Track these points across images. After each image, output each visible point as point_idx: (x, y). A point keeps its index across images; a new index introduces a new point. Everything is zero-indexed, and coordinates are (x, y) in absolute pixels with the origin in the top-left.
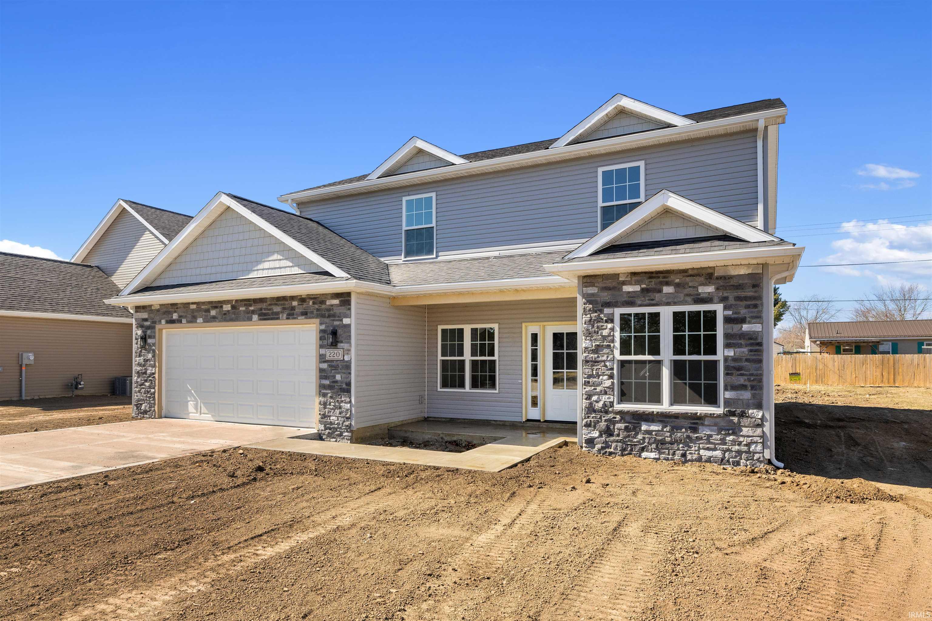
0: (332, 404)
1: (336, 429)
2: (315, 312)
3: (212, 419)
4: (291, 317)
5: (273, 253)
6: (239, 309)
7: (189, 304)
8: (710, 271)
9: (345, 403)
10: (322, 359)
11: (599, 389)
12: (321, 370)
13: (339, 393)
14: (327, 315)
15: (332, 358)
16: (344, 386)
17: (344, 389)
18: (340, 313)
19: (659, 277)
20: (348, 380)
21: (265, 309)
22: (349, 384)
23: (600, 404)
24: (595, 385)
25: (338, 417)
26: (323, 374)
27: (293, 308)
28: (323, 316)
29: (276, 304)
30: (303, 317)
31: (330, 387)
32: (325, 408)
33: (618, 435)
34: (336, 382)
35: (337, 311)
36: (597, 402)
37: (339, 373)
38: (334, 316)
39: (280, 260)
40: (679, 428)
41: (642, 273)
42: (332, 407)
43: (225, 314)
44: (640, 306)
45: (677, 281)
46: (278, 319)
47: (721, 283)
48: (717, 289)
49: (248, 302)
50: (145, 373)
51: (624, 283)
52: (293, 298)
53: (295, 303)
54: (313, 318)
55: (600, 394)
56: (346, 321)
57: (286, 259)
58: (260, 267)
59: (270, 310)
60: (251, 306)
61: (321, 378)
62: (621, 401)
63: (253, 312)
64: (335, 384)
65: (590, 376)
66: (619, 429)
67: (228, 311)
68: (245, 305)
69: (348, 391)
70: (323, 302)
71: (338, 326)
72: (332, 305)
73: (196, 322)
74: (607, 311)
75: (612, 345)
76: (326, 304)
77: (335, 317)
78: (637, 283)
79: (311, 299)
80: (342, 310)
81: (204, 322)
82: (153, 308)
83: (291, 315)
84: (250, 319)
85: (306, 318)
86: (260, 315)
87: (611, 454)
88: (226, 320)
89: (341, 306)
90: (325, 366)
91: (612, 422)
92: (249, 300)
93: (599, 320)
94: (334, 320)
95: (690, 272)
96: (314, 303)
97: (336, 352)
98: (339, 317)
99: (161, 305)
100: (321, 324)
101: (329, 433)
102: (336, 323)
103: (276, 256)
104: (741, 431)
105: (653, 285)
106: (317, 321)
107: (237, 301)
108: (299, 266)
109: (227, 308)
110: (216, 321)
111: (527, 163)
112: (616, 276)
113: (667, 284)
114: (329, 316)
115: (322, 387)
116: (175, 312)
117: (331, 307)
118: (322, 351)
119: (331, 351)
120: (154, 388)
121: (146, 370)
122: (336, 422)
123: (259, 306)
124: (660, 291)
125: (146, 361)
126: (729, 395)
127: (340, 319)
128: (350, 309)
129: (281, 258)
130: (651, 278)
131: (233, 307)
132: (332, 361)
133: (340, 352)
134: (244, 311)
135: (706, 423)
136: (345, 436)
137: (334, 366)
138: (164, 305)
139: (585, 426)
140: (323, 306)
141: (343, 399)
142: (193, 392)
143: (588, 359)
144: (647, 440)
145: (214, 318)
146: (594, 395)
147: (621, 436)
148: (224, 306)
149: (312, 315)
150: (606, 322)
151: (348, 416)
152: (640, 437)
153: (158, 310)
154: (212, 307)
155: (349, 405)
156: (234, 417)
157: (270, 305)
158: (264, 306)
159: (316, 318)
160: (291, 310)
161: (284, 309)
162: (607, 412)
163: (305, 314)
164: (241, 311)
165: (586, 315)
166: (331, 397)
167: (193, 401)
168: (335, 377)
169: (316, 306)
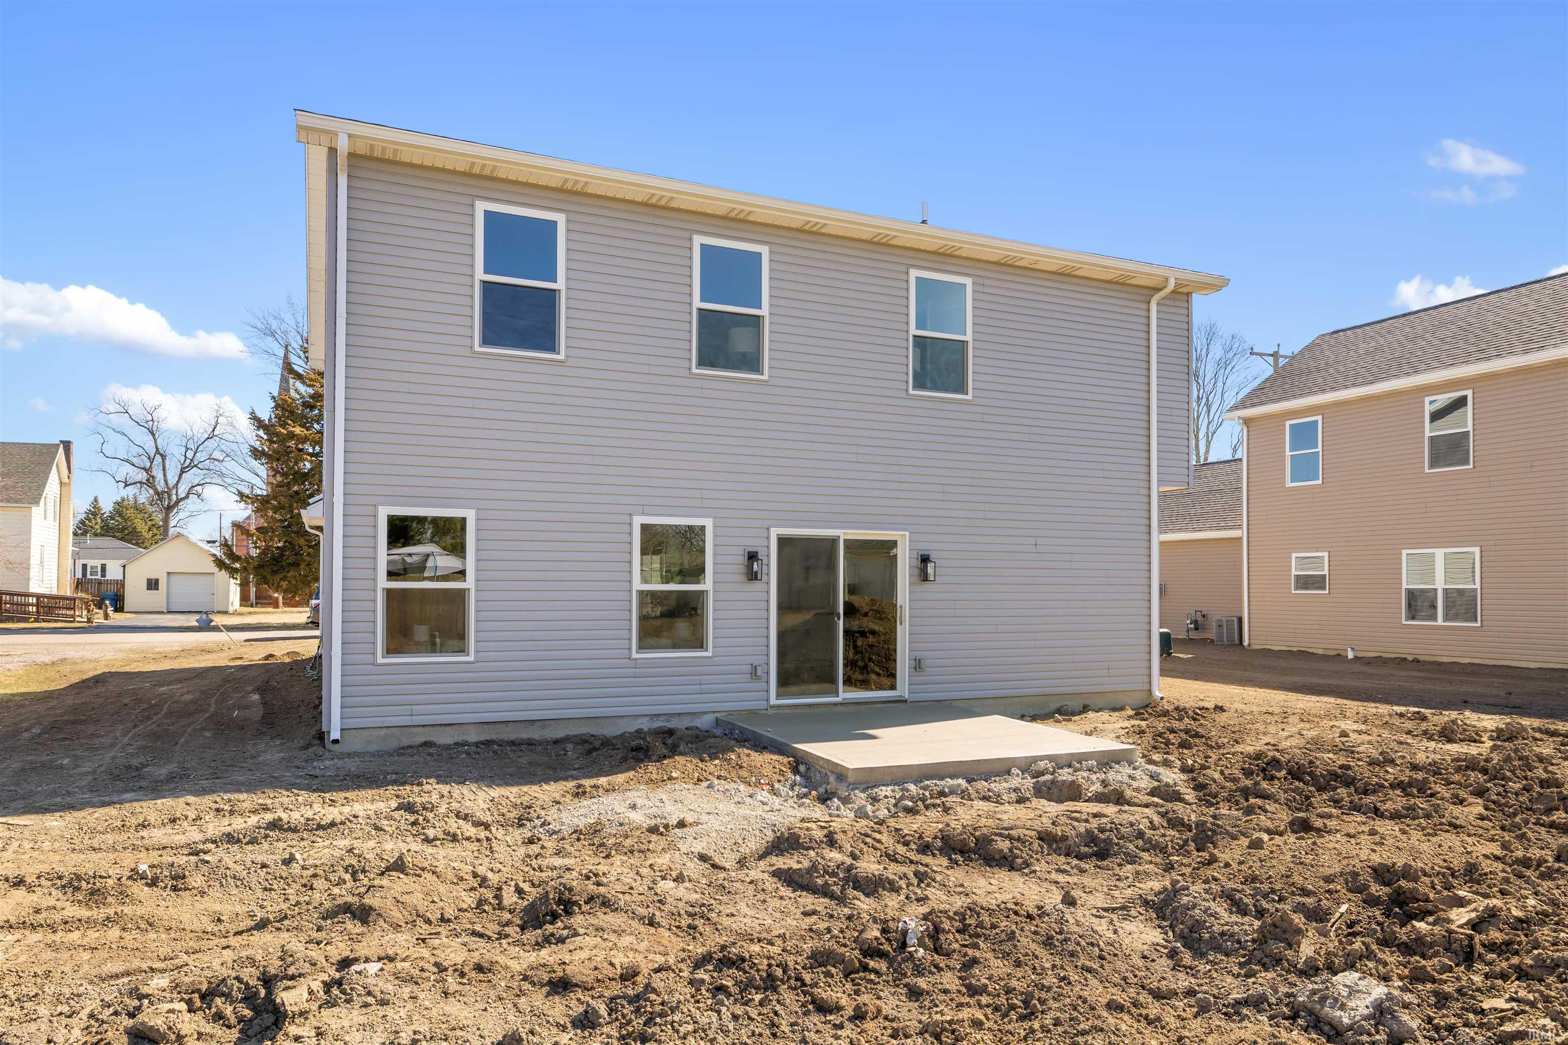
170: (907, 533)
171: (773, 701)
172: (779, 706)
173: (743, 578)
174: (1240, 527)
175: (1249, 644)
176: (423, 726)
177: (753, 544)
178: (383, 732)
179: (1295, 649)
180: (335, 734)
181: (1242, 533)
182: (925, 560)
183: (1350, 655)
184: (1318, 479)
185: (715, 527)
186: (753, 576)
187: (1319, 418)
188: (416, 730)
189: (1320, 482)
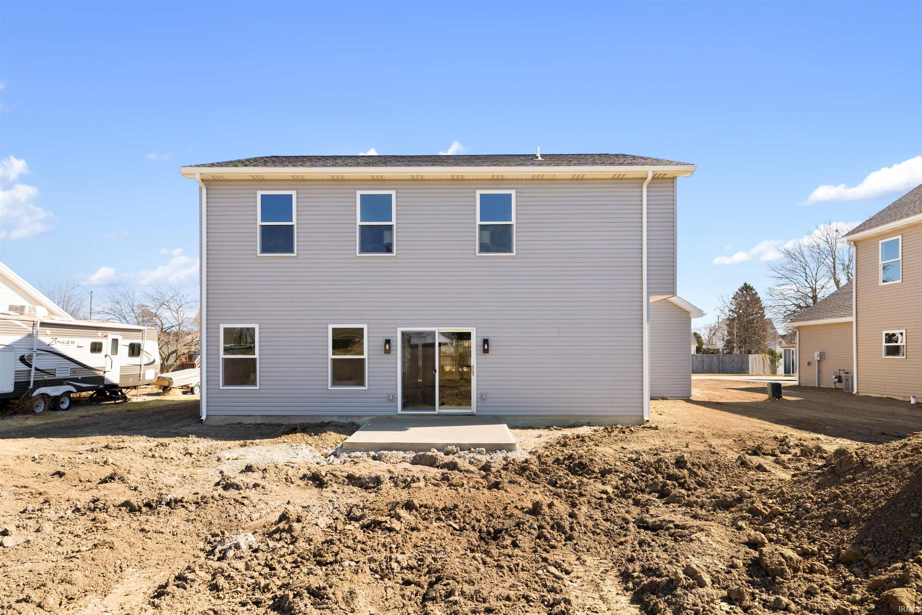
170: (475, 328)
171: (400, 411)
172: (403, 415)
173: (383, 352)
174: (851, 315)
175: (857, 393)
176: (239, 416)
177: (388, 336)
178: (223, 417)
179: (885, 396)
180: (204, 418)
181: (853, 319)
182: (486, 341)
183: (913, 401)
184: (899, 279)
185: (368, 328)
186: (387, 352)
187: (900, 237)
188: (236, 417)
189: (900, 281)
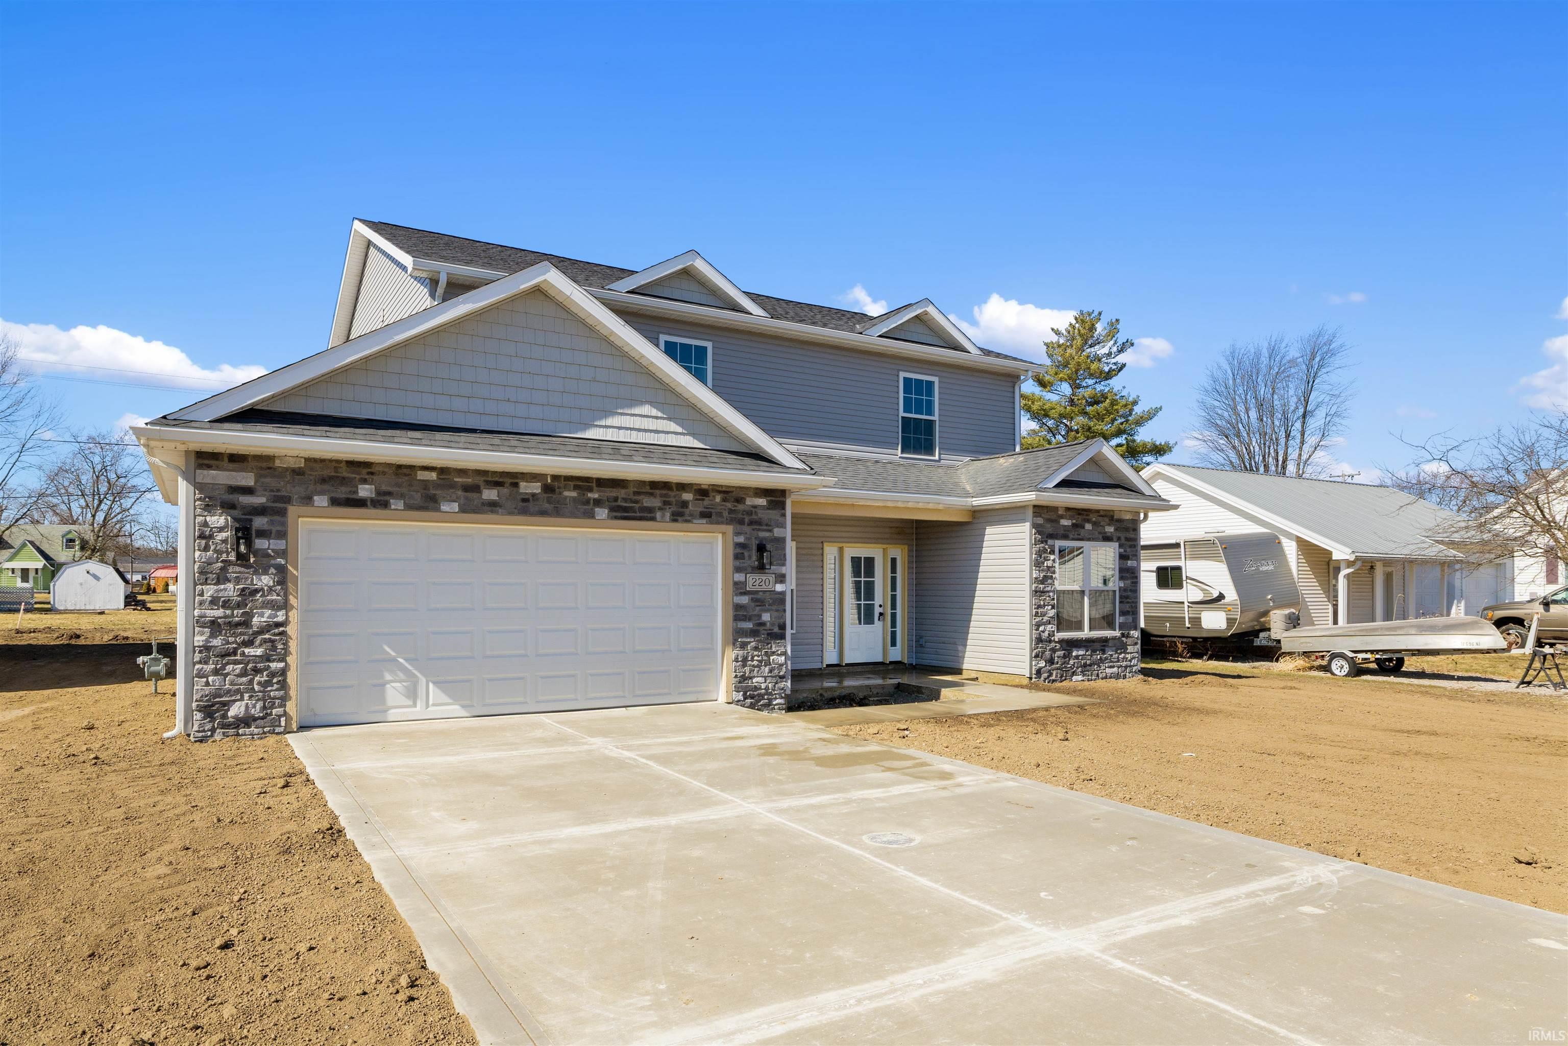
0: (756, 658)
1: (761, 696)
2: (726, 514)
3: (464, 713)
4: (680, 519)
5: (641, 403)
6: (560, 493)
7: (412, 467)
8: (1112, 513)
9: (778, 655)
10: (739, 588)
11: (1045, 619)
12: (738, 607)
13: (769, 641)
14: (747, 520)
15: (757, 588)
16: (776, 630)
17: (775, 633)
18: (770, 520)
19: (1083, 514)
20: (782, 621)
21: (625, 500)
22: (783, 627)
23: (1046, 634)
24: (1043, 615)
25: (765, 677)
26: (739, 613)
27: (685, 504)
28: (741, 522)
29: (652, 494)
30: (704, 521)
31: (754, 633)
32: (744, 666)
33: (1058, 662)
34: (763, 624)
35: (764, 515)
36: (1043, 632)
37: (767, 611)
38: (758, 523)
39: (657, 418)
40: (1094, 651)
41: (1073, 509)
42: (755, 663)
43: (525, 500)
44: (1073, 539)
45: (1094, 519)
46: (653, 519)
47: (1118, 524)
48: (1116, 530)
49: (583, 483)
50: (246, 623)
51: (1062, 517)
52: (682, 487)
53: (687, 496)
54: (722, 523)
55: (1045, 624)
56: (777, 532)
57: (669, 419)
58: (610, 421)
59: (636, 502)
60: (590, 490)
61: (737, 618)
62: (1058, 630)
63: (598, 503)
64: (761, 628)
65: (1039, 607)
66: (1058, 657)
67: (533, 495)
68: (576, 488)
69: (782, 637)
70: (740, 500)
71: (765, 538)
72: (755, 507)
73: (438, 510)
74: (1050, 542)
75: (1054, 576)
76: (744, 503)
77: (761, 525)
78: (1071, 518)
79: (720, 492)
80: (774, 514)
81: (463, 510)
82: (278, 463)
83: (680, 515)
84: (591, 515)
85: (711, 523)
86: (612, 509)
87: (1054, 681)
88: (524, 512)
89: (768, 509)
90: (744, 600)
91: (1053, 650)
92: (587, 479)
93: (1045, 551)
94: (759, 530)
95: (1102, 513)
96: (724, 500)
97: (764, 578)
98: (767, 525)
99: (308, 460)
100: (737, 534)
101: (751, 703)
102: (762, 534)
103: (646, 409)
104: (1127, 649)
105: (1080, 522)
106: (730, 529)
107: (555, 478)
108: (694, 435)
109: (526, 488)
110: (497, 513)
111: (828, 341)
112: (1054, 509)
113: (1088, 521)
114: (751, 523)
115: (739, 633)
116: (364, 481)
117: (754, 510)
118: (739, 577)
119: (757, 577)
120: (282, 660)
121: (249, 616)
122: (763, 686)
123: (612, 493)
124: (1083, 527)
125: (248, 593)
126: (1122, 619)
127: (770, 528)
128: (784, 515)
129: (660, 414)
130: (1079, 514)
131: (547, 489)
132: (757, 592)
133: (771, 579)
134: (574, 499)
135: (1110, 645)
136: (776, 705)
137: (761, 600)
138: (322, 461)
139: (1035, 657)
140: (740, 507)
141: (774, 649)
142: (401, 660)
143: (1038, 589)
144: (1076, 665)
145: (493, 506)
146: (1042, 625)
147: (1060, 663)
148: (523, 485)
149: (720, 519)
150: (1050, 553)
151: (781, 674)
152: (1072, 662)
153: (297, 472)
154: (485, 481)
155: (783, 658)
156: (526, 703)
157: (635, 493)
158: (621, 493)
159: (727, 524)
160: (682, 507)
161: (666, 503)
162: (1050, 641)
163: (706, 515)
164: (566, 497)
165: (1036, 545)
166: (756, 648)
167: (400, 682)
168: (760, 616)
169: (729, 505)
